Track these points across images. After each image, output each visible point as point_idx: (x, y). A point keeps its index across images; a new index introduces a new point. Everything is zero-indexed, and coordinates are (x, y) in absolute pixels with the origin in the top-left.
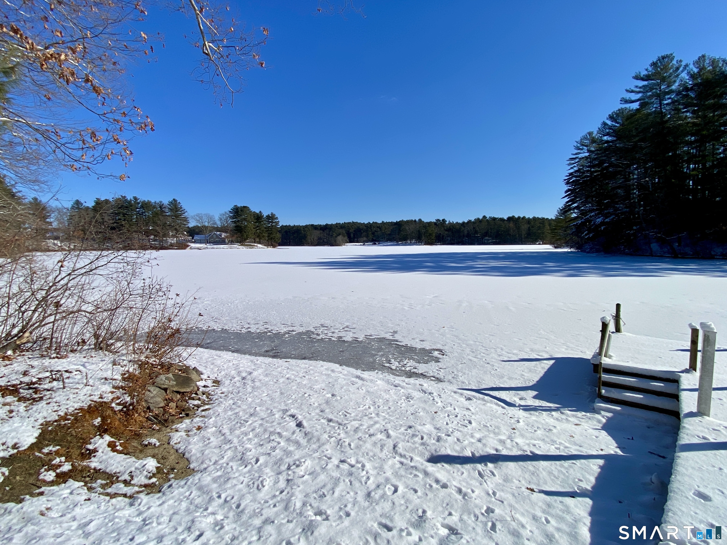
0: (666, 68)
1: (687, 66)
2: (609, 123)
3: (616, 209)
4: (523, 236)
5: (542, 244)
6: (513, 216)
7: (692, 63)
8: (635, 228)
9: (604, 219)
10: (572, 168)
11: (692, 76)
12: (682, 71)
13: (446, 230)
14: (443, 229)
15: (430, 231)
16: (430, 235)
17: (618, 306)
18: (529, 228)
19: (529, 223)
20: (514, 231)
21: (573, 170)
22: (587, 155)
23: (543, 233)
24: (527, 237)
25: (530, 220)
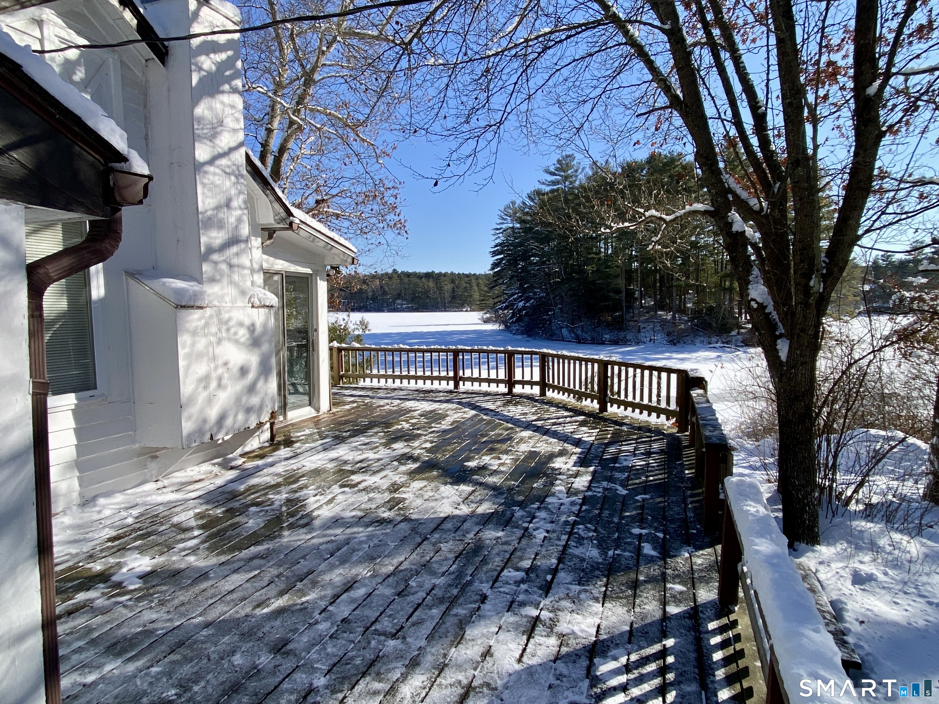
2: (528, 202)
4: (446, 301)
5: (471, 311)
6: (433, 272)
8: (550, 313)
9: (526, 304)
10: (497, 239)
18: (453, 288)
19: (453, 281)
20: (435, 293)
21: (498, 241)
22: (511, 225)
23: (471, 296)
24: (451, 302)
25: (454, 278)
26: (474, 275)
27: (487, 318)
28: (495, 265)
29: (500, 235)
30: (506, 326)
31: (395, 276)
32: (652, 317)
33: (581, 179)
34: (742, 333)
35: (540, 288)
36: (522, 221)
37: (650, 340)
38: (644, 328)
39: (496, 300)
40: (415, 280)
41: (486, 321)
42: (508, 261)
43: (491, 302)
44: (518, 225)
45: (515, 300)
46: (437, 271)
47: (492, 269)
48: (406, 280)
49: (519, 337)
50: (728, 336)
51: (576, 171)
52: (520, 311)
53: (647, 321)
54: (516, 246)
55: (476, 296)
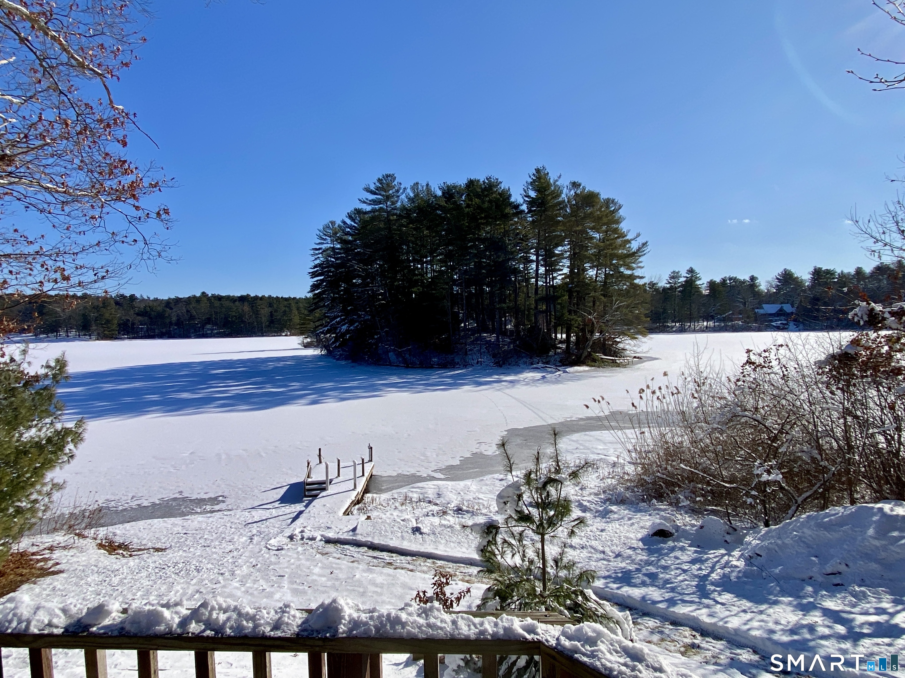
0: (389, 186)
1: (405, 189)
2: (349, 221)
3: (359, 316)
4: (264, 325)
5: (290, 335)
6: (248, 295)
7: (409, 187)
8: (376, 337)
9: (349, 327)
10: (316, 259)
11: (411, 200)
12: (402, 194)
13: (138, 314)
14: (132, 312)
15: (107, 315)
16: (108, 321)
17: (320, 449)
18: (271, 312)
19: (270, 305)
20: (250, 317)
21: (318, 262)
22: (332, 246)
23: (290, 320)
24: (269, 326)
25: (271, 301)
26: (295, 298)
27: (308, 343)
28: (314, 287)
29: (320, 256)
30: (328, 350)
31: (205, 299)
32: (477, 339)
33: (403, 200)
34: (558, 353)
35: (365, 311)
36: (343, 241)
37: (478, 362)
38: (470, 350)
39: (317, 324)
40: (227, 303)
41: (307, 346)
42: (328, 282)
43: (312, 325)
44: (339, 246)
45: (338, 323)
46: (252, 295)
47: (312, 291)
48: (217, 303)
49: (343, 363)
50: (548, 356)
51: (398, 191)
52: (344, 335)
53: (472, 343)
54: (337, 266)
55: (296, 320)
